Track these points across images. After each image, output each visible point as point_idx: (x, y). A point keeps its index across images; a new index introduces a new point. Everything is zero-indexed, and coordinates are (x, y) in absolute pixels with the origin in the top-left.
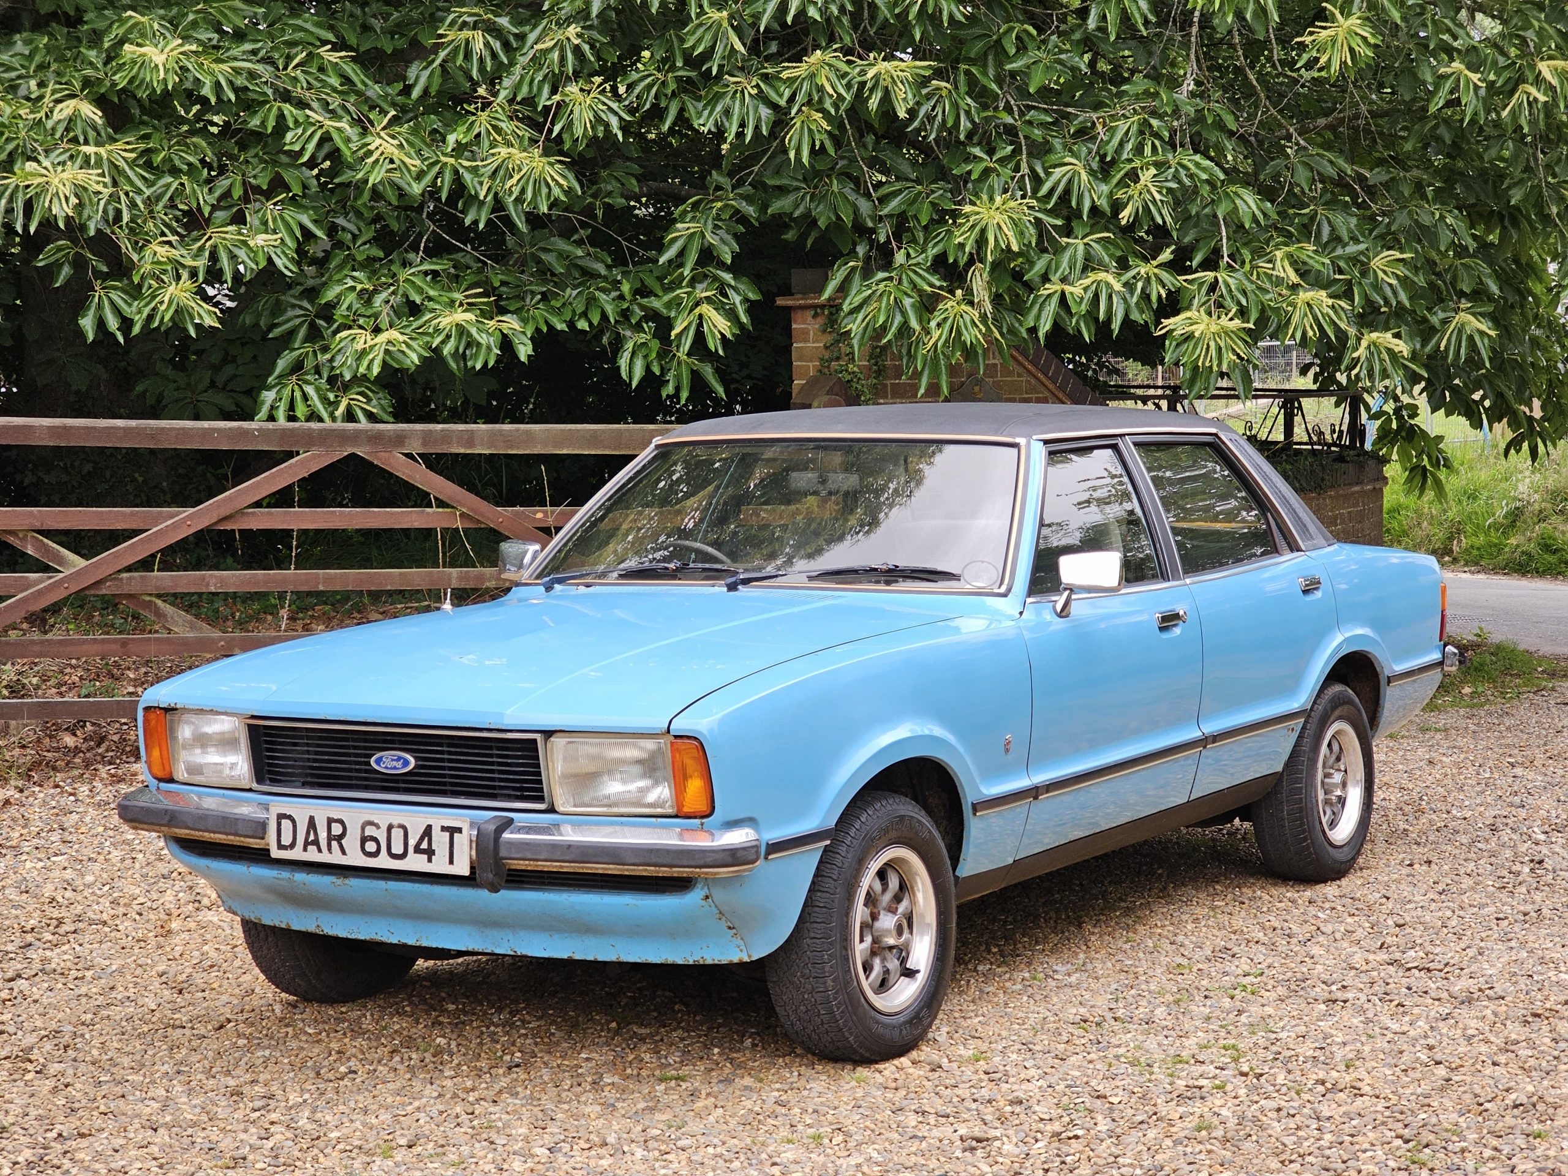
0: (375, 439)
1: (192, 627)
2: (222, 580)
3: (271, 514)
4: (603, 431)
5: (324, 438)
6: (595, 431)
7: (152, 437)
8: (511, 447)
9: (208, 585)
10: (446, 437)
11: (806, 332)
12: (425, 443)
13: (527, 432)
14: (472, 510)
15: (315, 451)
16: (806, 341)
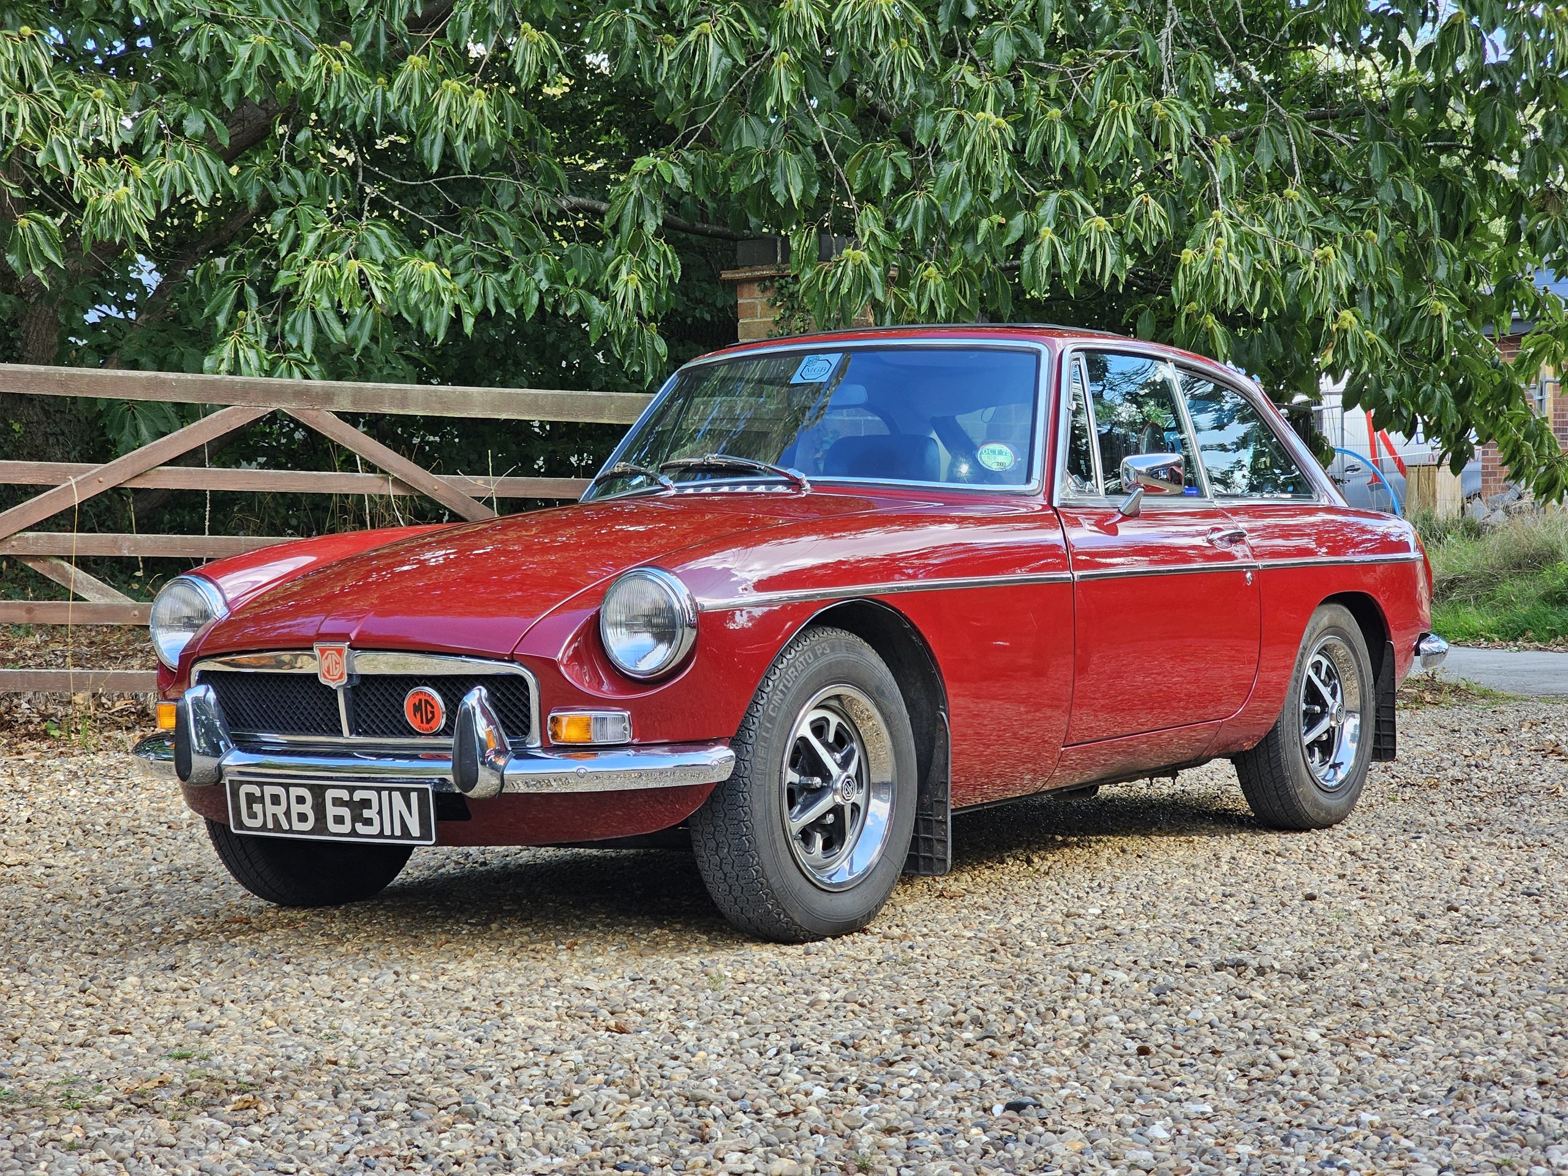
0: (299, 394)
1: (104, 594)
2: (136, 543)
3: (190, 473)
4: (546, 396)
5: (246, 392)
6: (536, 395)
7: (61, 384)
8: (448, 409)
9: (120, 549)
10: (378, 397)
11: (753, 307)
12: (354, 403)
13: (464, 393)
14: (406, 476)
15: (238, 405)
16: (753, 315)
